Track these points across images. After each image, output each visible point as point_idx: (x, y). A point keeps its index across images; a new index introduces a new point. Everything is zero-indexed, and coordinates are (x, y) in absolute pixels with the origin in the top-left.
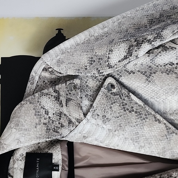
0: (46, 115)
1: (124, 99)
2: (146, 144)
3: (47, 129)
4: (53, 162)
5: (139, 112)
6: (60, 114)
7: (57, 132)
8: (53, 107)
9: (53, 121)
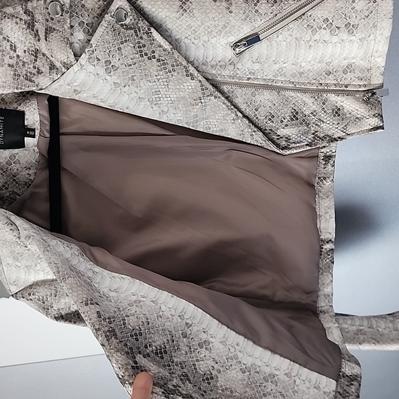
0: (12, 52)
1: (141, 38)
2: (170, 109)
3: (15, 75)
4: (26, 124)
5: (163, 61)
6: (36, 53)
7: (31, 81)
8: (23, 39)
9: (24, 62)
